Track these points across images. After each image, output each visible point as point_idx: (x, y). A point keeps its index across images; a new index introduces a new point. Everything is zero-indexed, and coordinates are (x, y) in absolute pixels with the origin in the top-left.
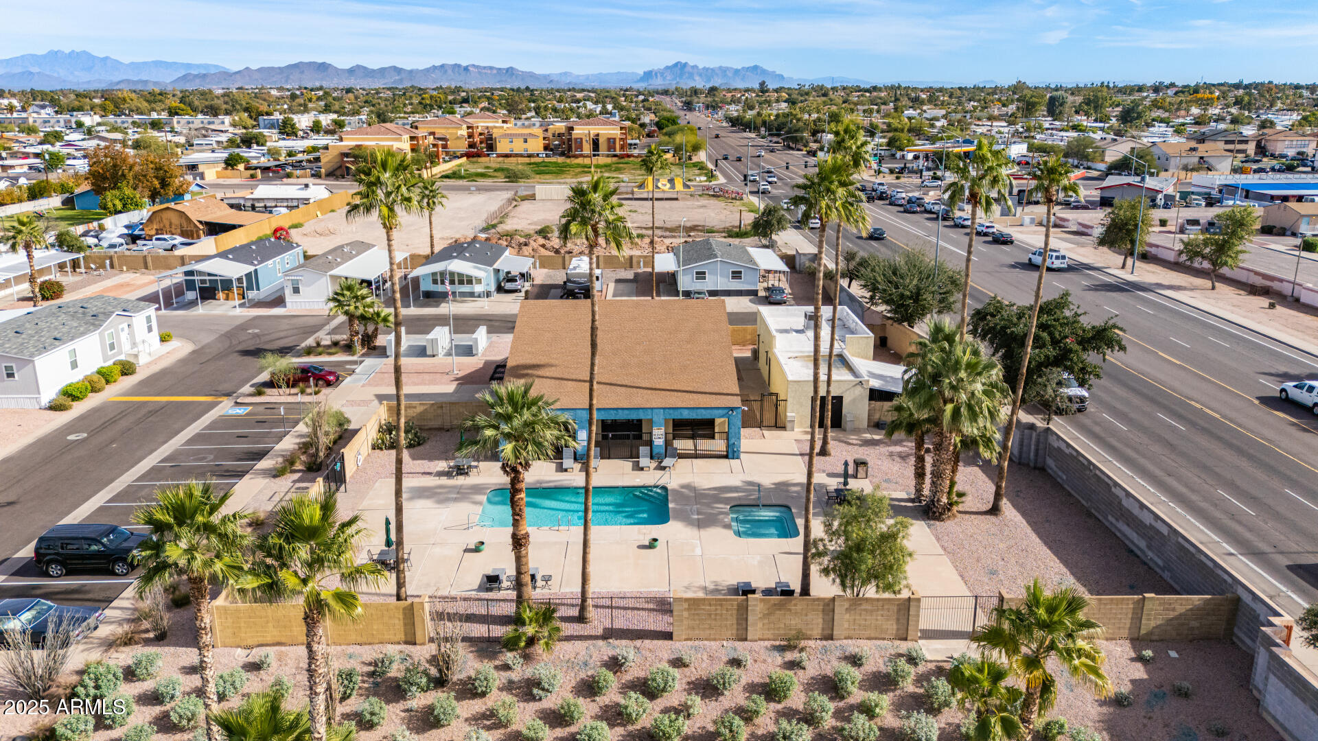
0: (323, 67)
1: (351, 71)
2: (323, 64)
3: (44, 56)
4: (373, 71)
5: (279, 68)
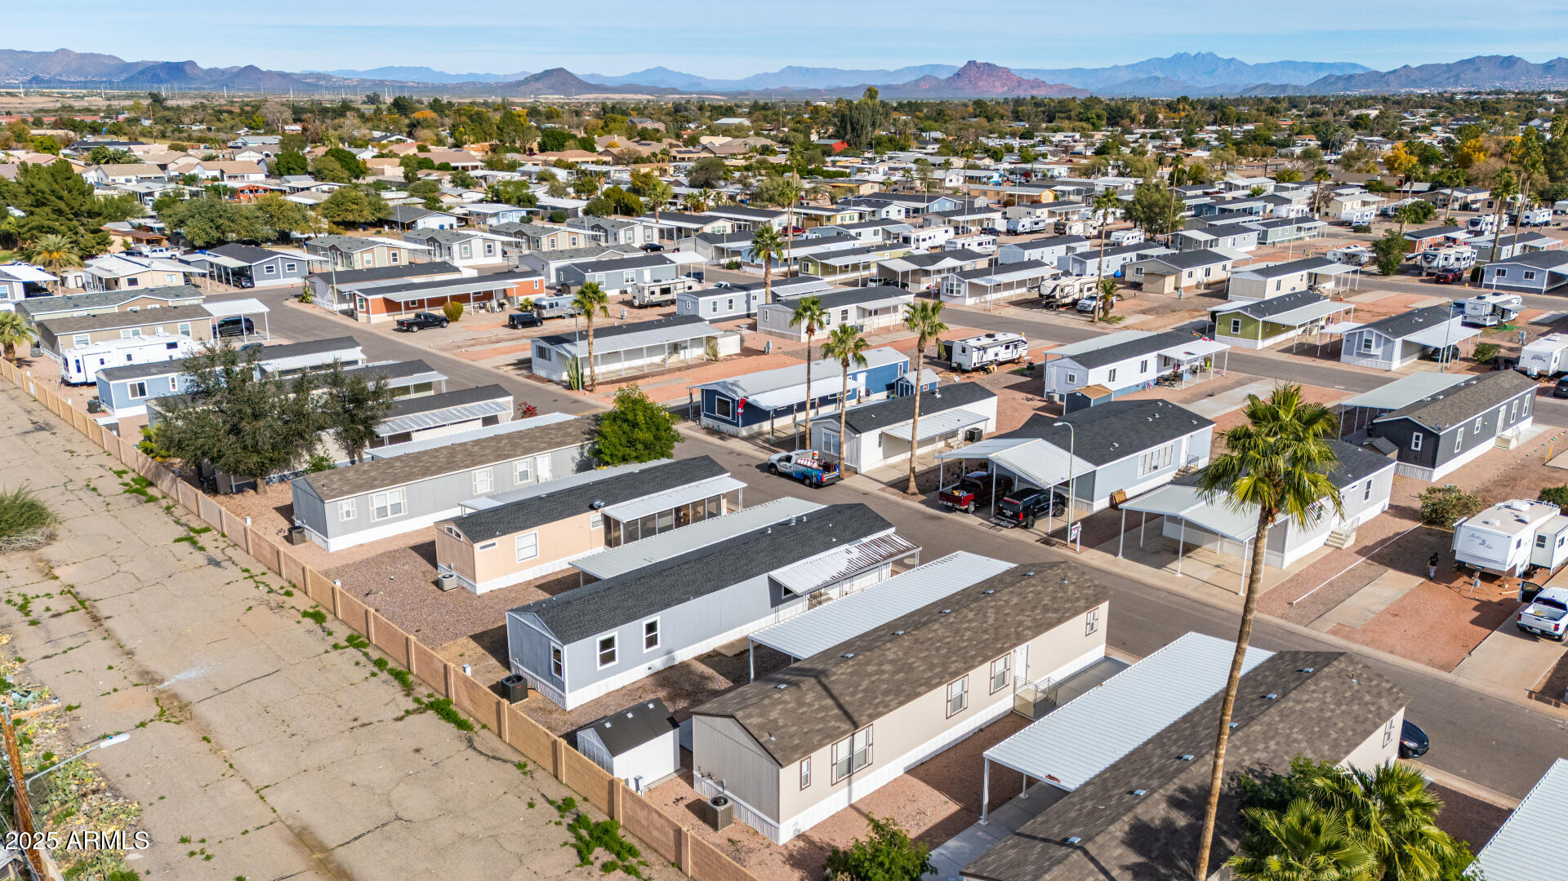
0: (1509, 62)
1: (1549, 67)
2: (1510, 58)
3: (1169, 60)
5: (1447, 65)
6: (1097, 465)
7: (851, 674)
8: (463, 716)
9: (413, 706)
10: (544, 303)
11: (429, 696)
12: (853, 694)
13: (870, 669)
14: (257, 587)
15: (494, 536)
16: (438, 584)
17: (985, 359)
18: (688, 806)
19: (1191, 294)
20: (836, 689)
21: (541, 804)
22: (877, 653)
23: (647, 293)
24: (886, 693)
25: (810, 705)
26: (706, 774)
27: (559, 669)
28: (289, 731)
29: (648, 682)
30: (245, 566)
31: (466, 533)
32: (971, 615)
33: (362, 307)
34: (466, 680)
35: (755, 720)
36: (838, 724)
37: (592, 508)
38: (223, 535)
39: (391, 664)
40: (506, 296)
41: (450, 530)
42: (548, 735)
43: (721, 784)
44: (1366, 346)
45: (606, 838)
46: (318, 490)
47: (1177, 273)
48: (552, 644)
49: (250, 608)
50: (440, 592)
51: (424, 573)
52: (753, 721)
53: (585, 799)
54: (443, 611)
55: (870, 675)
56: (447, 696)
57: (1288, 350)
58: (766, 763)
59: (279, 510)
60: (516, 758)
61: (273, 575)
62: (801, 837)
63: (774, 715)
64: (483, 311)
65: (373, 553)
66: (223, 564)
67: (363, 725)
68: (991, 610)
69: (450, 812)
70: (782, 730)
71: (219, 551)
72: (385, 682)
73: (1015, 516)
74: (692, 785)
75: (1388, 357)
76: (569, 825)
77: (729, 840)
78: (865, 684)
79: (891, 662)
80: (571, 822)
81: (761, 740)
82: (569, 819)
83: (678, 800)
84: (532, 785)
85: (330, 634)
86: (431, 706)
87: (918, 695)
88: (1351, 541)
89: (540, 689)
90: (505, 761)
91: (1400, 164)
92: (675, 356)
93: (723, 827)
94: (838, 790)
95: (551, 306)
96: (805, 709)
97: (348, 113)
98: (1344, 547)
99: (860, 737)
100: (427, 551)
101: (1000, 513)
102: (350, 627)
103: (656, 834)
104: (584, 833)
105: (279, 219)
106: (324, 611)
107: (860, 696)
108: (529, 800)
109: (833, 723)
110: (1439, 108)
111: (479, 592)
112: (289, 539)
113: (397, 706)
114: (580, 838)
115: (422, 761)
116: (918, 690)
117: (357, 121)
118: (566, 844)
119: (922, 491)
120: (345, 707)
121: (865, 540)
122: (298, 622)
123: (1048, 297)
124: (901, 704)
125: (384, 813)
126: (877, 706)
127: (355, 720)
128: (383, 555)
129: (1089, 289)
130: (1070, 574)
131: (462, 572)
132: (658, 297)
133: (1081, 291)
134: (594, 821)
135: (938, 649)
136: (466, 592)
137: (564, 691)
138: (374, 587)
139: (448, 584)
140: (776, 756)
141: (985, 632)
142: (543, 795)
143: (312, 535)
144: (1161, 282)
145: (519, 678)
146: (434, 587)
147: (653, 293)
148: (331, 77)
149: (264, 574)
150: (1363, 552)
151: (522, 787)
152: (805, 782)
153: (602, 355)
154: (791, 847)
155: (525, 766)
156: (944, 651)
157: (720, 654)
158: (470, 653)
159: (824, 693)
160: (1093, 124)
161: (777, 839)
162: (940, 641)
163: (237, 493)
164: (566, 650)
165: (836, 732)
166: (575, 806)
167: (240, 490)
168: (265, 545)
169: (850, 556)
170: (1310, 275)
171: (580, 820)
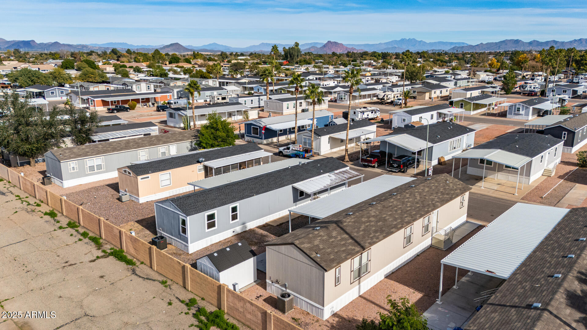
0: (517, 42)
1: (531, 43)
2: (517, 40)
3: (399, 41)
4: (543, 43)
5: (496, 43)
6: (434, 143)
7: (354, 222)
8: (129, 257)
9: (100, 254)
10: (172, 102)
11: (111, 249)
12: (358, 232)
13: (363, 220)
14: (22, 203)
15: (148, 173)
16: (119, 199)
17: (363, 117)
18: (265, 300)
19: (437, 99)
20: (348, 230)
21: (176, 303)
22: (365, 212)
23: (216, 99)
24: (376, 231)
25: (336, 238)
26: (274, 281)
27: (184, 231)
28: (26, 269)
29: (233, 238)
30: (17, 194)
31: (133, 172)
32: (408, 196)
33: (92, 104)
34: (131, 238)
35: (306, 245)
36: (353, 248)
37: (198, 162)
38: (9, 182)
39: (91, 234)
40: (155, 101)
41: (125, 171)
42: (180, 263)
43: (285, 286)
44: (517, 110)
45: (218, 320)
46: (57, 157)
47: (430, 92)
48: (180, 217)
49: (16, 212)
50: (121, 202)
51: (112, 195)
52: (305, 246)
53: (203, 299)
54: (122, 211)
55: (364, 223)
56: (121, 248)
57: (484, 115)
58: (315, 270)
59: (40, 172)
60: (161, 278)
61: (32, 198)
62: (335, 315)
63: (316, 242)
64: (146, 107)
65: (87, 188)
66: (6, 194)
67: (70, 265)
68: (417, 193)
69: (119, 310)
70: (323, 251)
71: (6, 189)
72: (87, 243)
73: (399, 167)
74: (265, 289)
75: (527, 114)
76: (194, 314)
77: (293, 319)
78: (363, 227)
79: (373, 216)
80: (195, 312)
81: (312, 256)
82: (193, 311)
83: (258, 297)
84: (170, 293)
85: (58, 222)
86: (112, 254)
87: (392, 233)
88: (553, 174)
89: (174, 243)
90: (154, 280)
91: (494, 66)
92: (230, 118)
93: (288, 311)
94: (353, 287)
95: (175, 103)
96: (333, 240)
97: (93, 54)
98: (552, 176)
99: (365, 255)
100: (115, 187)
101: (391, 166)
102: (70, 219)
103: (249, 316)
104: (203, 318)
105: (59, 78)
106: (56, 212)
107: (361, 233)
108: (168, 301)
109: (350, 247)
110: (497, 55)
111: (141, 202)
112: (43, 183)
113: (92, 254)
114: (201, 321)
115: (104, 282)
116: (392, 230)
117: (97, 57)
118: (192, 325)
119: (351, 161)
120: (61, 256)
121: (336, 172)
122: (42, 217)
123: (381, 99)
124: (385, 237)
125: (78, 312)
126: (372, 238)
127: (67, 262)
128: (92, 188)
129: (397, 97)
130: (448, 179)
131: (132, 193)
132: (220, 101)
133: (394, 97)
134: (209, 311)
135: (396, 211)
136: (134, 203)
137: (187, 243)
138: (85, 201)
139: (124, 198)
140: (322, 265)
141: (417, 203)
142: (177, 298)
143: (55, 180)
144: (424, 95)
145: (162, 237)
146: (117, 201)
147: (218, 99)
148: (88, 46)
149: (27, 197)
150: (560, 177)
151: (164, 294)
152: (337, 281)
153: (198, 115)
154: (331, 321)
155: (166, 282)
156: (399, 212)
157: (270, 225)
158: (135, 228)
159: (342, 231)
160: (377, 58)
161: (322, 317)
162: (396, 207)
163: (21, 166)
164: (189, 219)
165: (353, 252)
166: (197, 303)
167: (22, 165)
168: (28, 183)
169: (331, 178)
170: (482, 92)
171: (200, 311)
